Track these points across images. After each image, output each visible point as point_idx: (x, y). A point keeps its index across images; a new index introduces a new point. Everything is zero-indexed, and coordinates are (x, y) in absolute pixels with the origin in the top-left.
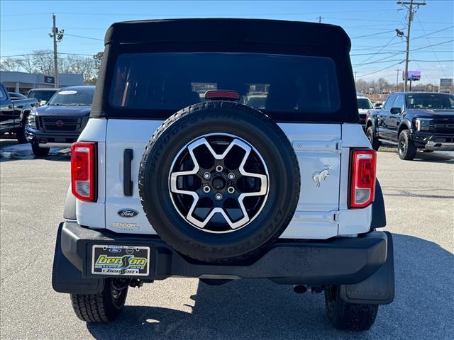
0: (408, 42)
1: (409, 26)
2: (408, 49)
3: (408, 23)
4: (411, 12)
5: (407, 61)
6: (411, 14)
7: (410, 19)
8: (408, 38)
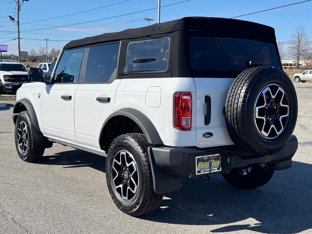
0: (18, 25)
1: (18, 14)
2: (19, 30)
3: (17, 12)
4: (18, 5)
5: (19, 38)
6: (19, 7)
7: (19, 10)
8: (18, 22)
